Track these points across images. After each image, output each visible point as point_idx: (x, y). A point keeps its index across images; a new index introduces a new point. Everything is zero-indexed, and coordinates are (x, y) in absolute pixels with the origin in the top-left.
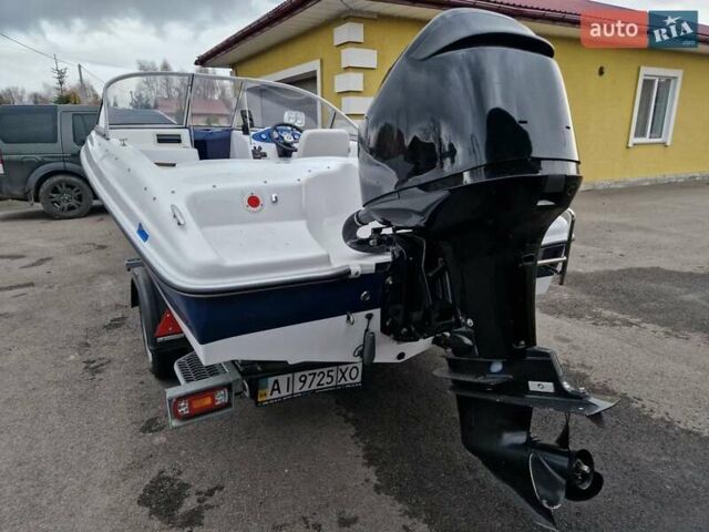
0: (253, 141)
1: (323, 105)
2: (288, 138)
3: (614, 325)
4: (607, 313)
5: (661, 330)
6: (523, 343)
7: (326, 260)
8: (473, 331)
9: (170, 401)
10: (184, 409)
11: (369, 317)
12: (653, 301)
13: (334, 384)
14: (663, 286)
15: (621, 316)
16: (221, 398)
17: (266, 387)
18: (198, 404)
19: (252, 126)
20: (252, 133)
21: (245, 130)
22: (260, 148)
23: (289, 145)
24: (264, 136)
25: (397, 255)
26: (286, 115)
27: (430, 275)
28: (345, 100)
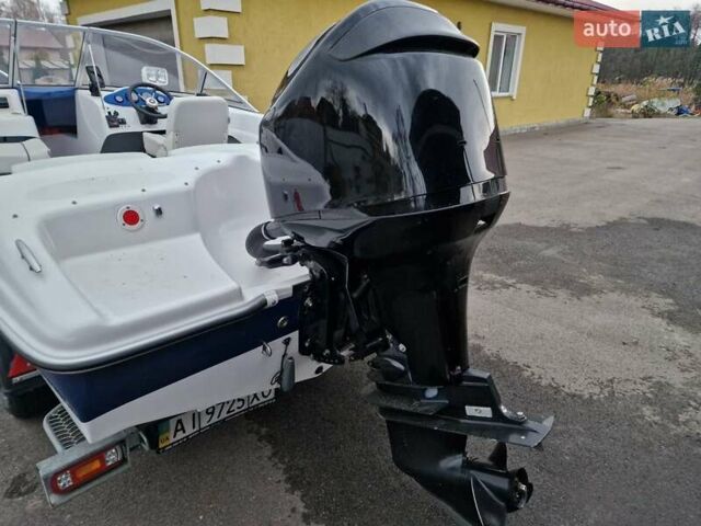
0: (106, 105)
1: (184, 59)
2: (150, 101)
3: (495, 288)
4: (487, 276)
5: (533, 289)
6: (459, 368)
7: (237, 295)
8: (405, 356)
9: (46, 479)
10: (65, 481)
11: (287, 342)
12: (521, 259)
13: (245, 406)
14: (527, 243)
15: (500, 278)
16: (112, 457)
17: (168, 430)
18: (83, 473)
19: (103, 85)
20: (104, 94)
21: (94, 91)
22: (116, 113)
23: (153, 110)
24: (119, 99)
25: (317, 275)
26: (145, 70)
27: (355, 295)
28: (208, 47)
